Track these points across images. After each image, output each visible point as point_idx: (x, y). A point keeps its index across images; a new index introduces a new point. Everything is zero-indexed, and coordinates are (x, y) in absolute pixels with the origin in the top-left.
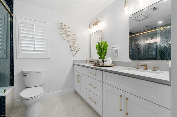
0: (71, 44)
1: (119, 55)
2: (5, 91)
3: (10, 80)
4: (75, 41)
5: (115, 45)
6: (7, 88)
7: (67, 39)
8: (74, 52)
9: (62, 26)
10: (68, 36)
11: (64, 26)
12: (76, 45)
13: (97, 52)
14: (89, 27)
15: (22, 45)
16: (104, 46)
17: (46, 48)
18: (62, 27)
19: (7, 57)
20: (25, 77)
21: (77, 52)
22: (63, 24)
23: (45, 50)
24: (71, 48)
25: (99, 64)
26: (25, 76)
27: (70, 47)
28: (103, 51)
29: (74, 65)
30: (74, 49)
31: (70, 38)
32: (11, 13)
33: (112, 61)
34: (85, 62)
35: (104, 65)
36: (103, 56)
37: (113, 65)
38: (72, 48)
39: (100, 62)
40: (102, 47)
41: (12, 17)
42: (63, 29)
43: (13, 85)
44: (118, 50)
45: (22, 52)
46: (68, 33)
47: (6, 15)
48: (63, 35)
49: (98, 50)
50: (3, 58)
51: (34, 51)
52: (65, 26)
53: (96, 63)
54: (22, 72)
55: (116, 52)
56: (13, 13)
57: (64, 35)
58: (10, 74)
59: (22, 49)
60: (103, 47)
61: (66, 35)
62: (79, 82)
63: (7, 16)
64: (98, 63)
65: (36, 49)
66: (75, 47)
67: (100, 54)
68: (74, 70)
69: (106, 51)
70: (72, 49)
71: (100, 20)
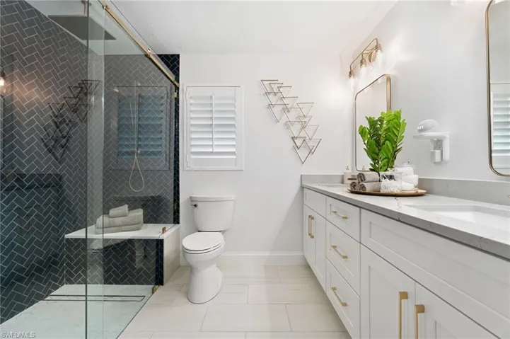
0: (295, 130)
1: (447, 156)
2: (164, 230)
3: (174, 214)
4: (305, 120)
5: (428, 122)
6: (168, 226)
7: (284, 119)
8: (303, 153)
9: (273, 86)
10: (286, 109)
11: (277, 85)
12: (309, 132)
13: (365, 149)
14: (350, 73)
15: (193, 143)
16: (389, 128)
17: (234, 145)
18: (273, 89)
19: (169, 168)
20: (196, 209)
21: (311, 152)
22: (272, 82)
23: (233, 150)
24: (296, 141)
25: (363, 187)
26: (195, 206)
27: (293, 138)
28: (384, 144)
29: (302, 188)
30: (303, 145)
31: (292, 116)
32: (176, 83)
33: (420, 180)
34: (340, 180)
35: (382, 192)
36: (386, 160)
37: (420, 191)
38: (299, 142)
39: (367, 180)
40: (382, 132)
41: (177, 89)
42: (275, 94)
43: (178, 223)
44: (444, 137)
45: (193, 157)
46: (286, 101)
47: (169, 88)
48: (273, 109)
49: (366, 142)
50: (165, 169)
51: (212, 153)
52: (280, 85)
53: (353, 185)
54: (191, 197)
55: (438, 144)
56: (178, 82)
57: (277, 110)
58: (175, 200)
59: (193, 150)
60: (385, 130)
61: (281, 108)
62: (313, 237)
63: (171, 89)
64: (361, 183)
65: (215, 150)
66: (308, 138)
67: (375, 156)
68: (303, 203)
69: (394, 143)
70: (298, 144)
71: (379, 43)
